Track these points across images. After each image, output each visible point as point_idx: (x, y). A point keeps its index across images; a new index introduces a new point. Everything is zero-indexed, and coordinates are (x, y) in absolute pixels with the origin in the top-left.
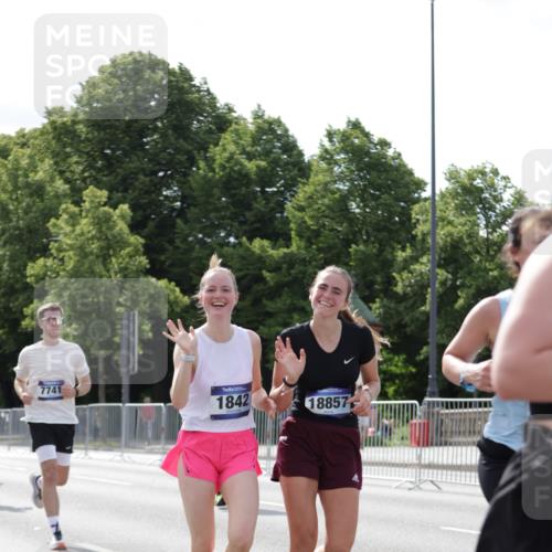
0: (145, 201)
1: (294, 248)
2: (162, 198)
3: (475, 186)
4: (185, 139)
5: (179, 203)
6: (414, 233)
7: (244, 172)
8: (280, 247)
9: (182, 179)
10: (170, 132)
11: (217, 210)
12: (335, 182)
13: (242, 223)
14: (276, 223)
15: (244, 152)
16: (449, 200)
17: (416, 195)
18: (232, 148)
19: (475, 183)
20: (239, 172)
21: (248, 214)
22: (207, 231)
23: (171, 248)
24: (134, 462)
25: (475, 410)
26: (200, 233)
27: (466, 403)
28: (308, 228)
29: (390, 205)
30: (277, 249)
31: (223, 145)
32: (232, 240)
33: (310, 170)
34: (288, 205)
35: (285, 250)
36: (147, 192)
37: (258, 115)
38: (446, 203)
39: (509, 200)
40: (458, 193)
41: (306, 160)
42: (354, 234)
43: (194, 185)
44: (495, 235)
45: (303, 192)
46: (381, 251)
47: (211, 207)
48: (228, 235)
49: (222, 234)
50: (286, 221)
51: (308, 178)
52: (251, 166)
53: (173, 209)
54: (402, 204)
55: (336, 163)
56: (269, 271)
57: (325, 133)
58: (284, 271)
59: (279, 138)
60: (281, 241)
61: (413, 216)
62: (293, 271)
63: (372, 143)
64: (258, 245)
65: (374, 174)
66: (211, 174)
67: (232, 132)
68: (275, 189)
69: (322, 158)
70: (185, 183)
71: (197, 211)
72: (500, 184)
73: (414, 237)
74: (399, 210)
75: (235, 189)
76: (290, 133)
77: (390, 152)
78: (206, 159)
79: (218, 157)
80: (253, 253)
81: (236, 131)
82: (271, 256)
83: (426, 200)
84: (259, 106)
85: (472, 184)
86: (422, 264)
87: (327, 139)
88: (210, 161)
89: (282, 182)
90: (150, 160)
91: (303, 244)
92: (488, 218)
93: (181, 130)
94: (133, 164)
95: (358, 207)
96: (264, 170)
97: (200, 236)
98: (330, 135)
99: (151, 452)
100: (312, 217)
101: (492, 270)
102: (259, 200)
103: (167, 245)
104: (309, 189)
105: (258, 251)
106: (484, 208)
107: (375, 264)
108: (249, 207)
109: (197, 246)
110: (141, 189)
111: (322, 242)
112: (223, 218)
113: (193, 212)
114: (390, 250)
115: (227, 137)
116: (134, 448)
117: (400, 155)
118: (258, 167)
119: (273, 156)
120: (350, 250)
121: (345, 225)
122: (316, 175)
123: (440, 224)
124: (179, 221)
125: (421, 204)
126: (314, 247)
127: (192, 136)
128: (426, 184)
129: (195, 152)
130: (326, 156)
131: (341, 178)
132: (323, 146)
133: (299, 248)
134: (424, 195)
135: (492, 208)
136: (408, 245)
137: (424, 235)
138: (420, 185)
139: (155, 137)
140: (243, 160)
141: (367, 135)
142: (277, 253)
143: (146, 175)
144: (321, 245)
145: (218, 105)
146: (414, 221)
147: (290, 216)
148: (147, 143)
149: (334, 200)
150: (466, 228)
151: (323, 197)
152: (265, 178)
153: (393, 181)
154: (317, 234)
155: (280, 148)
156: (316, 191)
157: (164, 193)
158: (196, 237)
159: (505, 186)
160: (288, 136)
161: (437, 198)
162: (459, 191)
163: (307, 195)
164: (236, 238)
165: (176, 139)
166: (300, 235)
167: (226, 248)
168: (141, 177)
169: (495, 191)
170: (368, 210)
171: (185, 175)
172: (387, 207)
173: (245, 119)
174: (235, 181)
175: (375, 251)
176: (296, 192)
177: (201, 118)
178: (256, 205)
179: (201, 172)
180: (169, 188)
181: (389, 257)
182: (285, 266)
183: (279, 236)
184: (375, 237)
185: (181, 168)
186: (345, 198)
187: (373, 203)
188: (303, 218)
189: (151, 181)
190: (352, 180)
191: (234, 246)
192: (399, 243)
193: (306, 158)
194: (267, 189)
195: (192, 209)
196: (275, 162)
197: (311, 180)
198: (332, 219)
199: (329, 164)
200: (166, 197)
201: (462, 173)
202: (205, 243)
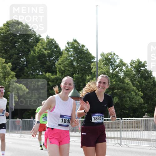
0: (16, 62)
1: (58, 75)
2: (20, 61)
3: (109, 58)
4: (27, 44)
5: (25, 63)
6: (91, 71)
7: (44, 54)
8: (54, 75)
9: (26, 56)
10: (23, 43)
11: (36, 65)
12: (69, 57)
13: (43, 68)
14: (53, 68)
15: (44, 48)
16: (101, 62)
17: (92, 61)
18: (40, 47)
19: (109, 57)
20: (43, 54)
21: (45, 66)
22: (34, 70)
23: (23, 75)
24: (13, 136)
25: (109, 121)
26: (31, 71)
27: (106, 119)
28: (62, 70)
29: (85, 63)
30: (53, 76)
31: (38, 46)
32: (40, 73)
33: (63, 53)
34: (56, 63)
35: (55, 76)
36: (16, 60)
37: (48, 38)
38: (101, 63)
39: (118, 62)
40: (104, 60)
41: (61, 51)
42: (75, 71)
43: (30, 58)
44: (114, 72)
45: (60, 60)
46: (82, 76)
47: (35, 64)
48: (39, 72)
49: (38, 72)
50: (56, 68)
51: (62, 56)
52: (46, 52)
53: (24, 65)
54: (88, 63)
55: (70, 51)
56: (51, 82)
57: (67, 43)
58: (55, 82)
59: (53, 44)
60: (54, 74)
61: (91, 66)
62: (57, 82)
63: (80, 46)
64: (48, 74)
65: (81, 55)
66: (34, 54)
67: (40, 42)
68: (52, 59)
69: (66, 50)
70: (27, 57)
71: (30, 65)
72: (116, 57)
73: (92, 72)
74: (87, 64)
75: (41, 59)
76: (57, 43)
77: (85, 49)
78: (33, 50)
79: (36, 50)
80: (46, 77)
81: (42, 42)
82: (51, 78)
83: (95, 62)
84: (48, 35)
85: (108, 57)
86: (93, 80)
87: (67, 45)
88: (34, 51)
89: (54, 57)
90: (17, 51)
91: (60, 74)
92: (112, 67)
93: (26, 42)
94: (12, 52)
95: (76, 64)
96: (50, 53)
97: (31, 72)
98: (68, 43)
99: (18, 133)
100: (63, 67)
101: (113, 82)
102: (48, 62)
103: (22, 75)
104: (62, 59)
105: (47, 76)
106: (111, 64)
107: (81, 80)
108: (45, 64)
109: (31, 75)
110: (15, 59)
111: (66, 74)
112: (38, 67)
113: (29, 65)
114: (85, 76)
115: (39, 44)
116: (13, 132)
117: (88, 49)
118: (48, 52)
119: (52, 49)
120: (74, 76)
121: (72, 69)
122: (64, 55)
123: (99, 69)
124: (25, 68)
125: (94, 63)
126: (63, 75)
127: (29, 44)
128: (95, 58)
129: (30, 48)
130: (67, 49)
131: (71, 56)
132: (66, 47)
133: (59, 75)
134: (94, 61)
135: (114, 64)
136: (90, 75)
137: (94, 72)
138: (93, 58)
139: (19, 44)
140: (43, 51)
141: (78, 43)
142: (53, 77)
143: (16, 55)
144: (65, 75)
145: (36, 35)
146: (92, 68)
147: (57, 66)
148: (17, 46)
149: (69, 62)
150: (106, 70)
151: (66, 61)
152: (50, 56)
153: (86, 57)
154: (64, 71)
155: (54, 47)
156: (64, 59)
157: (21, 60)
158: (30, 72)
159: (117, 58)
160: (56, 44)
161: (98, 61)
162: (104, 59)
163: (62, 61)
164: (42, 73)
165: (25, 44)
166: (59, 72)
167: (39, 76)
168: (15, 55)
169: (114, 59)
170: (79, 65)
171: (27, 55)
172: (84, 64)
173: (44, 39)
174: (41, 57)
175: (81, 76)
176: (58, 60)
177: (32, 39)
178: (47, 63)
179: (32, 54)
180: (22, 58)
181: (85, 78)
182: (55, 81)
183: (54, 72)
184: (81, 72)
185: (26, 53)
186: (72, 61)
187: (80, 63)
188: (60, 67)
189: (17, 56)
190: (74, 56)
191: (41, 75)
192: (87, 74)
193: (61, 50)
194: (50, 59)
195: (29, 64)
196: (53, 51)
197: (63, 56)
198: (69, 67)
199: (68, 52)
200: (22, 61)
201: (105, 54)
202: (33, 74)
